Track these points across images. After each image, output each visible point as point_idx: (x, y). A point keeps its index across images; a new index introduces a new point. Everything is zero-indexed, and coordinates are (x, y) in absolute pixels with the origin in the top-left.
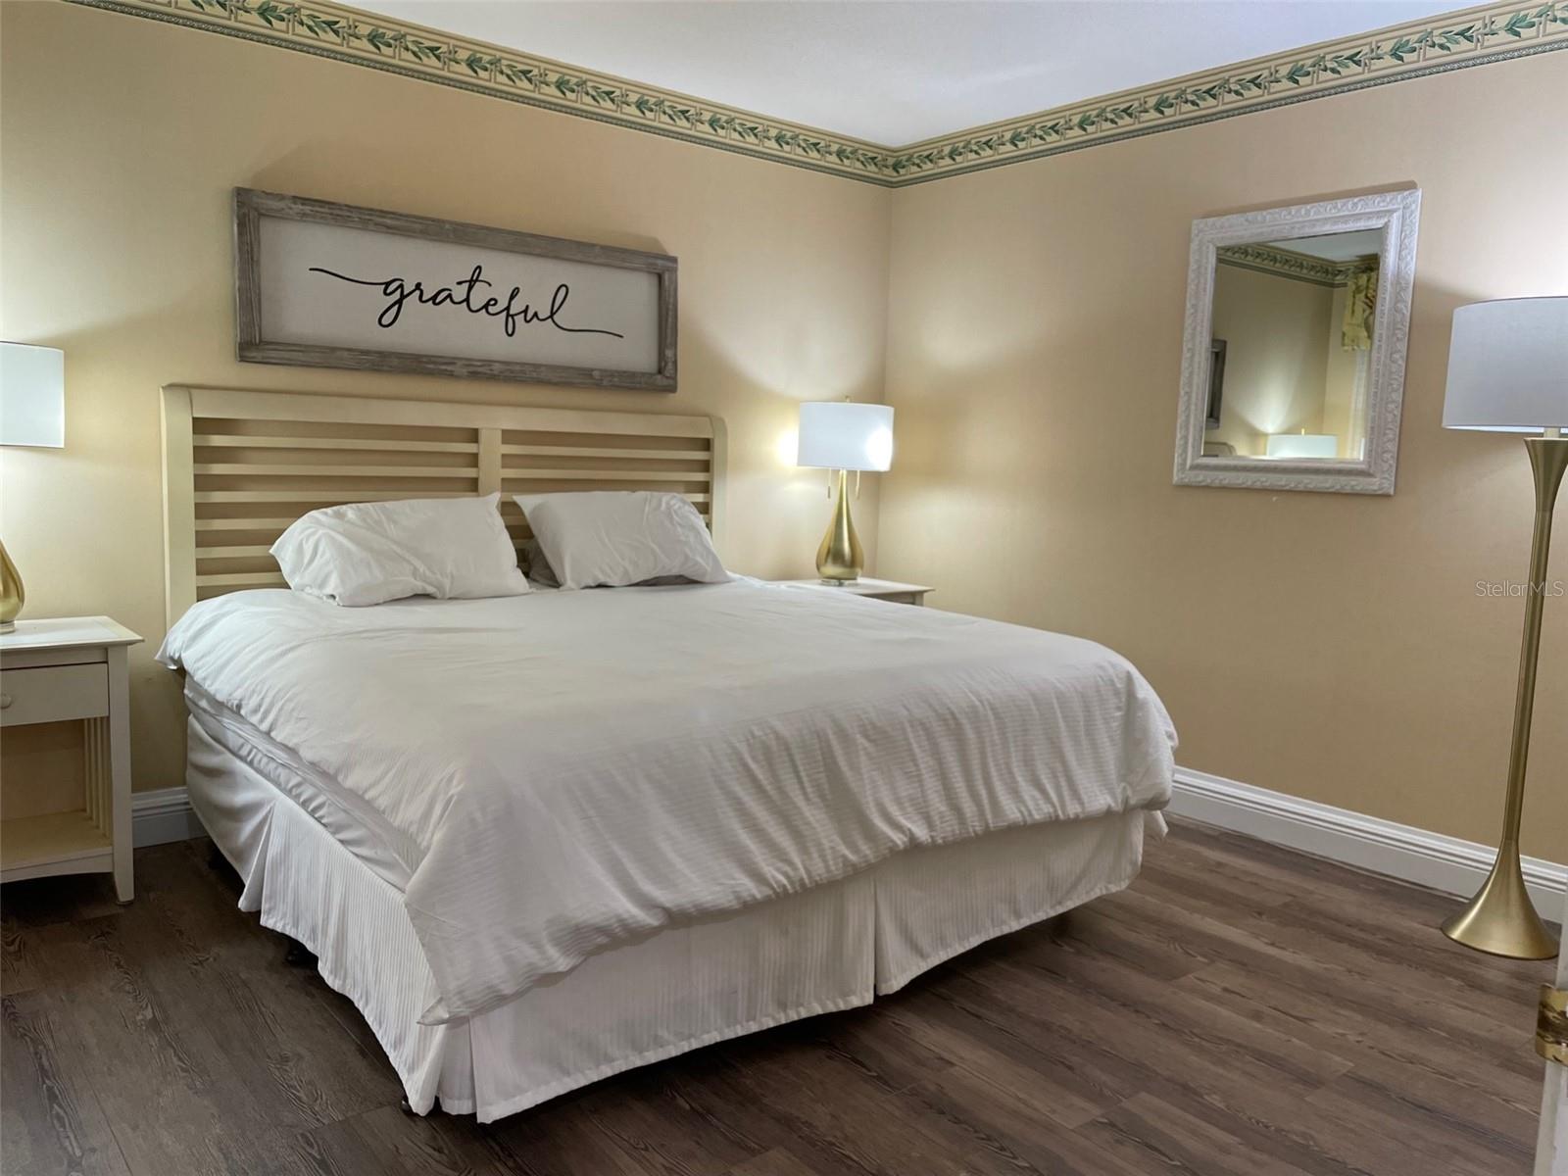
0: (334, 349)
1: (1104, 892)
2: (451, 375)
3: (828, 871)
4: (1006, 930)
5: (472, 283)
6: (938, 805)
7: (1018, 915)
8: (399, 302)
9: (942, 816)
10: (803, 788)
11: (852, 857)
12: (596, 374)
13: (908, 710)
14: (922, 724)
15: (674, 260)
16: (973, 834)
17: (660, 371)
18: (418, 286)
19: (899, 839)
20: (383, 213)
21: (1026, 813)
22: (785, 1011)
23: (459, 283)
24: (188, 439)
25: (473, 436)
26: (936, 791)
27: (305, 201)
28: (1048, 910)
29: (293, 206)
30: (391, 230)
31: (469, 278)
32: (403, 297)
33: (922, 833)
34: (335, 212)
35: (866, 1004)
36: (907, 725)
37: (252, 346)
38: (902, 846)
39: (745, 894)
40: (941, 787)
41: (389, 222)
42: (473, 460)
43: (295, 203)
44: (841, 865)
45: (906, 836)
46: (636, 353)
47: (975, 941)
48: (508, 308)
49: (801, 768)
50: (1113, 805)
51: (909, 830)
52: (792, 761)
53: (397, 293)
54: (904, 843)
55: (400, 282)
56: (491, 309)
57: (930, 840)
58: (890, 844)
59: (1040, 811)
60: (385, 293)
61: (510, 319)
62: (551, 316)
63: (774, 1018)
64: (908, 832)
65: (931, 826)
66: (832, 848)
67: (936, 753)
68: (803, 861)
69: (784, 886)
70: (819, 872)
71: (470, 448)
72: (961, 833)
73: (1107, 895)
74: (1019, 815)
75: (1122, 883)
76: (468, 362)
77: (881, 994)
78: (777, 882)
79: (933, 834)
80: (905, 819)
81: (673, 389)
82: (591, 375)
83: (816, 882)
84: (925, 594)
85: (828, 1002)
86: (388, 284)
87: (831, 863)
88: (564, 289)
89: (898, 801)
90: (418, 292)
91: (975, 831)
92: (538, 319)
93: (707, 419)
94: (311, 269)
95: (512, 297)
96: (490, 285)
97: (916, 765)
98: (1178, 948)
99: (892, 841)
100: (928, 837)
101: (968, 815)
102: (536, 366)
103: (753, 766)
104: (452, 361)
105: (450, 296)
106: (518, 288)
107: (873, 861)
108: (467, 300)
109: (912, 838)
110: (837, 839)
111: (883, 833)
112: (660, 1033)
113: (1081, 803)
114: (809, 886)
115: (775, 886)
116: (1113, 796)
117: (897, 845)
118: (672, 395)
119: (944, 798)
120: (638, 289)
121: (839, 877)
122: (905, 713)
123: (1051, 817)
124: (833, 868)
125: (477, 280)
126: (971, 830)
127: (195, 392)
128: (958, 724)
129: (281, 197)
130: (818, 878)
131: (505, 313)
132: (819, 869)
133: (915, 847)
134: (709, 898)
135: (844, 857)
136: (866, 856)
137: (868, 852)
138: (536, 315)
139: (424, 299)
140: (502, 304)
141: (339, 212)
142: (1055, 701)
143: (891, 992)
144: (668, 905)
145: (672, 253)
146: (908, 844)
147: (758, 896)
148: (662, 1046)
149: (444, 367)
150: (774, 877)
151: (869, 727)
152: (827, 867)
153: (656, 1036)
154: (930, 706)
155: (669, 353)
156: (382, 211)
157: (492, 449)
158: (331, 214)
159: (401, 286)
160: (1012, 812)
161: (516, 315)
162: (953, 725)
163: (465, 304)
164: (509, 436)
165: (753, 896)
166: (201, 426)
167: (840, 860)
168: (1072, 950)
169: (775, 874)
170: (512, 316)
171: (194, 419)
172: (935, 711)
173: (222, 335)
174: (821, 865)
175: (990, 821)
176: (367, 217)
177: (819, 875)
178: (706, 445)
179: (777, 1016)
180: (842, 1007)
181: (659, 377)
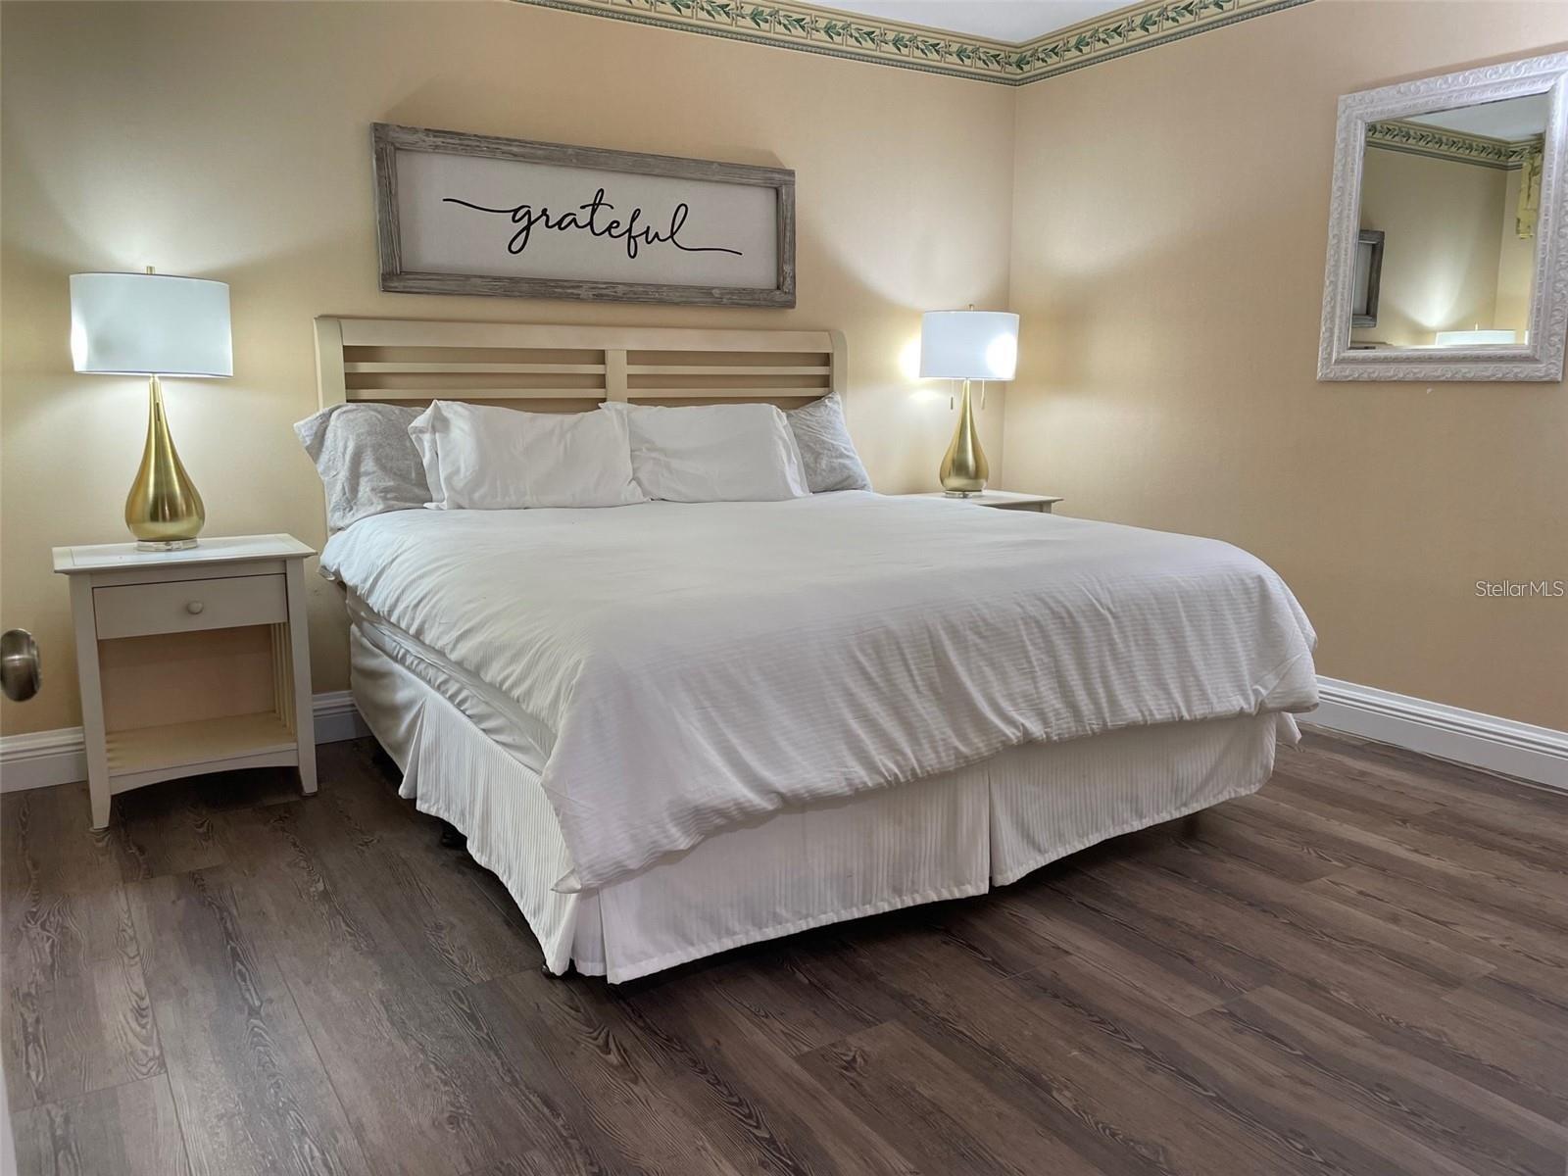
0: (468, 277)
1: (1233, 795)
2: (577, 298)
3: (940, 763)
4: (1128, 830)
5: (595, 206)
6: (1054, 702)
7: (1141, 817)
8: (527, 228)
9: (1057, 712)
10: (913, 681)
11: (963, 749)
12: (716, 293)
13: (1022, 607)
14: (1037, 622)
15: (791, 173)
16: (1090, 732)
17: (778, 288)
18: (544, 211)
19: (1014, 734)
20: (510, 141)
21: (1147, 713)
22: (900, 896)
23: (583, 207)
24: (339, 366)
25: (600, 357)
26: (1051, 689)
27: (437, 133)
28: (1173, 812)
29: (426, 139)
30: (516, 157)
31: (592, 202)
32: (530, 223)
33: (1036, 729)
34: (466, 142)
35: (982, 893)
36: (1020, 622)
37: (395, 276)
38: (1015, 741)
39: (857, 781)
40: (1056, 685)
41: (515, 149)
42: (601, 381)
43: (427, 135)
44: (953, 757)
45: (1020, 731)
46: (757, 271)
47: (1094, 839)
48: (630, 230)
49: (911, 662)
50: (1245, 706)
51: (1023, 725)
52: (902, 654)
53: (525, 219)
54: (1017, 737)
55: (526, 209)
56: (614, 232)
57: (1044, 736)
58: (1004, 738)
59: (1160, 712)
60: (514, 221)
61: (632, 240)
62: (672, 236)
63: (890, 903)
64: (1021, 728)
65: (1045, 722)
66: (943, 740)
67: (1050, 650)
68: (914, 752)
69: (896, 775)
70: (932, 762)
71: (597, 369)
72: (1077, 731)
73: (1235, 799)
74: (1139, 714)
75: (1252, 786)
76: (594, 284)
77: (997, 886)
78: (889, 770)
79: (1049, 730)
80: (1018, 714)
81: (791, 305)
82: (711, 293)
83: (928, 772)
84: (1053, 504)
85: (943, 890)
86: (516, 211)
87: (943, 754)
88: (683, 208)
89: (1011, 698)
90: (544, 218)
91: (1092, 730)
92: (659, 239)
93: (827, 333)
94: (445, 200)
95: (633, 219)
96: (612, 208)
97: (1030, 662)
98: (1312, 852)
99: (1005, 735)
100: (1042, 732)
101: (1086, 713)
102: (659, 287)
103: (862, 659)
104: (578, 284)
105: (574, 220)
106: (639, 210)
107: (986, 754)
108: (591, 224)
109: (1026, 732)
110: (949, 732)
111: (996, 727)
112: (778, 910)
113: (1209, 703)
114: (920, 775)
115: (886, 774)
116: (1247, 699)
117: (1011, 740)
118: (790, 311)
119: (1059, 695)
120: (756, 205)
121: (951, 769)
122: (1019, 610)
123: (1174, 718)
124: (945, 759)
125: (600, 203)
126: (1088, 728)
127: (343, 321)
128: (1074, 622)
129: (414, 130)
130: (929, 769)
131: (627, 234)
132: (931, 761)
133: (1028, 743)
134: (823, 784)
135: (956, 748)
136: (978, 748)
137: (981, 745)
138: (657, 235)
139: (550, 224)
140: (624, 226)
141: (469, 143)
142: (1179, 601)
143: (1008, 884)
144: (783, 790)
145: (789, 167)
146: (1022, 738)
147: (870, 784)
148: (780, 924)
149: (569, 291)
150: (885, 765)
151: (981, 624)
152: (939, 757)
153: (775, 913)
154: (1045, 603)
155: (787, 268)
156: (507, 140)
157: (618, 369)
158: (461, 145)
159: (528, 212)
160: (1132, 713)
161: (637, 236)
162: (1069, 626)
163: (589, 227)
164: (634, 357)
165: (865, 783)
166: (351, 354)
167: (952, 752)
168: (1196, 852)
169: (887, 764)
170: (634, 238)
171: (344, 347)
172: (1050, 609)
173: (366, 268)
174: (933, 756)
175: (1108, 720)
176: (494, 146)
177: (931, 766)
178: (826, 359)
179: (893, 901)
180: (957, 895)
181: (778, 292)
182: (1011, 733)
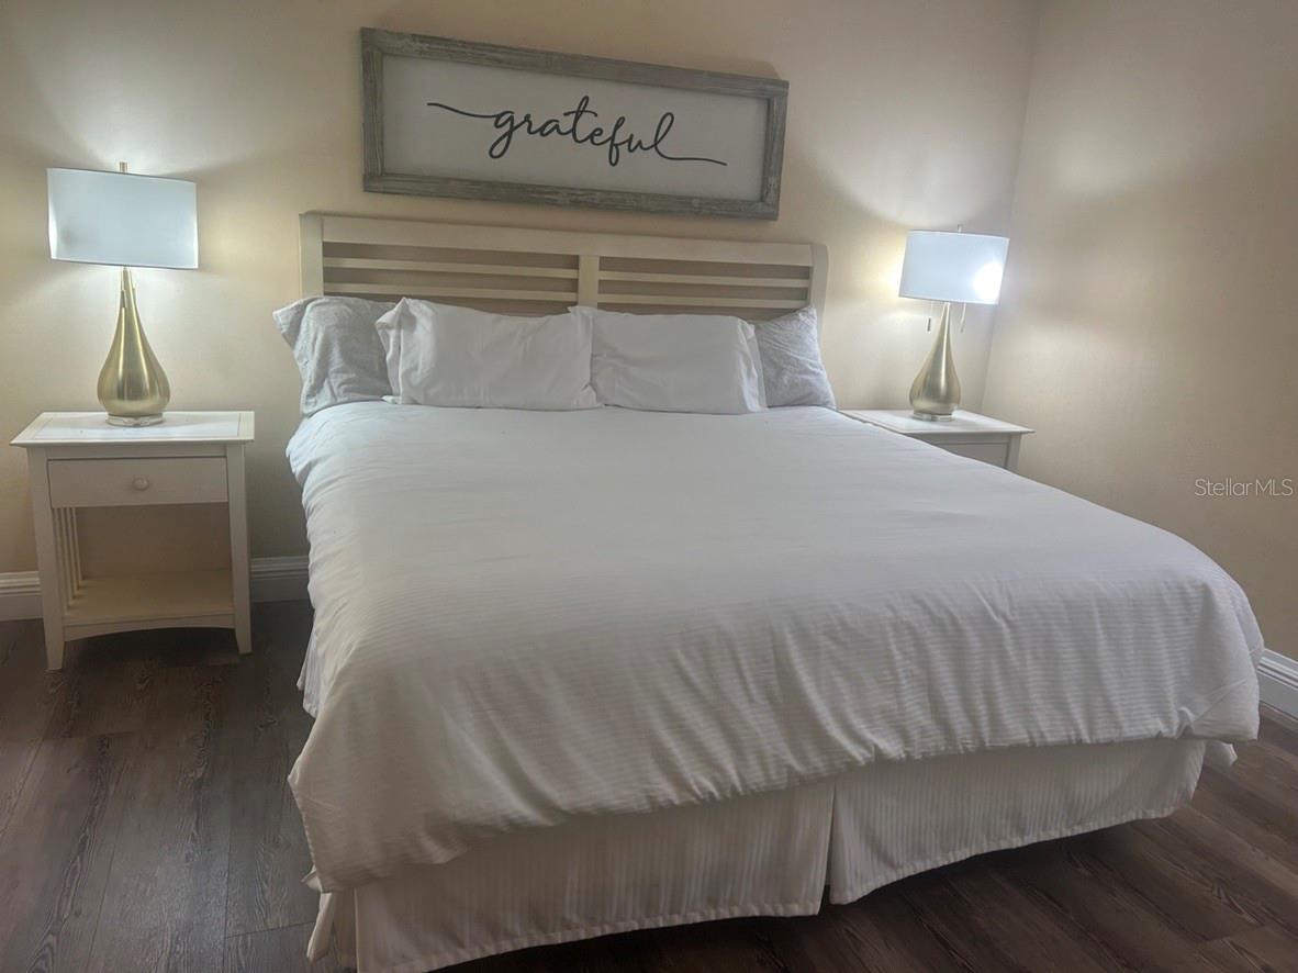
0: (447, 180)
1: (1141, 817)
2: (553, 203)
3: (769, 781)
4: (1004, 845)
5: (579, 114)
6: (921, 718)
7: (1022, 832)
8: (509, 134)
9: (923, 731)
10: (746, 689)
11: (798, 767)
12: (695, 203)
13: (893, 610)
14: (910, 628)
15: (786, 85)
16: (962, 752)
17: (762, 199)
18: (527, 118)
19: (861, 755)
20: (495, 48)
21: (1036, 735)
22: (715, 907)
23: (566, 114)
24: (318, 262)
25: (573, 262)
26: (918, 704)
27: (424, 39)
28: (1064, 829)
29: (412, 44)
30: (500, 64)
31: (576, 109)
32: (513, 128)
33: (891, 747)
34: (452, 48)
35: (811, 913)
36: (888, 628)
37: (378, 176)
38: (863, 763)
39: (661, 799)
40: (927, 700)
41: (500, 56)
42: (573, 285)
43: (414, 41)
44: (785, 775)
45: (870, 752)
46: (740, 181)
47: (963, 854)
48: (612, 138)
49: (745, 668)
50: (1165, 731)
51: (876, 746)
52: (736, 659)
53: (507, 125)
54: (866, 759)
55: (509, 115)
56: (597, 140)
57: (903, 756)
58: (849, 760)
59: (1056, 733)
60: (497, 126)
61: (614, 149)
62: (655, 145)
63: (702, 914)
64: (873, 749)
65: (905, 737)
66: (775, 756)
67: (924, 661)
68: (737, 768)
69: (711, 794)
70: (756, 780)
71: (570, 274)
72: (946, 750)
73: (1142, 821)
74: (1026, 736)
75: (1166, 809)
76: (571, 191)
77: (833, 903)
78: (702, 789)
79: (909, 749)
80: (873, 733)
81: (773, 217)
82: (690, 203)
83: (753, 791)
84: (1023, 436)
85: (766, 906)
86: (499, 117)
87: (772, 772)
88: (669, 118)
89: (866, 714)
90: (527, 123)
91: (966, 749)
92: (642, 148)
93: (808, 247)
94: (429, 104)
95: (617, 127)
96: (596, 115)
97: (895, 674)
98: (1223, 895)
99: (850, 756)
100: (901, 752)
101: (959, 732)
102: (637, 195)
103: (684, 662)
104: (556, 190)
105: (557, 127)
106: (623, 118)
107: (825, 775)
108: (573, 131)
109: (878, 753)
110: (784, 747)
111: (841, 747)
112: (567, 916)
113: (1118, 726)
114: (742, 794)
115: (699, 793)
116: (1167, 722)
117: (857, 762)
118: (772, 222)
119: (929, 710)
120: (745, 117)
121: (783, 787)
122: (890, 614)
123: (1070, 741)
124: (774, 777)
125: (584, 111)
126: (961, 747)
127: (327, 220)
128: (959, 631)
129: (401, 36)
130: (754, 787)
131: (609, 142)
132: (756, 777)
133: (881, 762)
134: (616, 802)
135: (790, 767)
136: (816, 768)
137: (820, 765)
138: (640, 143)
139: (533, 129)
140: (607, 134)
141: (456, 49)
142: (1096, 609)
143: (845, 903)
144: (565, 808)
145: (783, 78)
146: (873, 760)
147: (677, 802)
148: (570, 929)
149: (546, 196)
150: (697, 783)
151: (839, 628)
152: (767, 775)
153: (564, 919)
154: (925, 607)
155: (772, 180)
156: (493, 46)
157: (590, 274)
158: (447, 51)
159: (511, 119)
160: (1017, 732)
161: (621, 144)
162: (952, 634)
163: (571, 134)
164: (606, 263)
165: (671, 802)
166: (330, 250)
167: (785, 770)
168: (1087, 874)
169: (702, 782)
170: (617, 145)
171: (324, 243)
172: (930, 613)
173: (351, 168)
174: (760, 773)
175: (987, 740)
176: (479, 52)
177: (756, 784)
178: (806, 273)
179: (706, 912)
180: (781, 912)
181: (760, 204)
182: (858, 754)
